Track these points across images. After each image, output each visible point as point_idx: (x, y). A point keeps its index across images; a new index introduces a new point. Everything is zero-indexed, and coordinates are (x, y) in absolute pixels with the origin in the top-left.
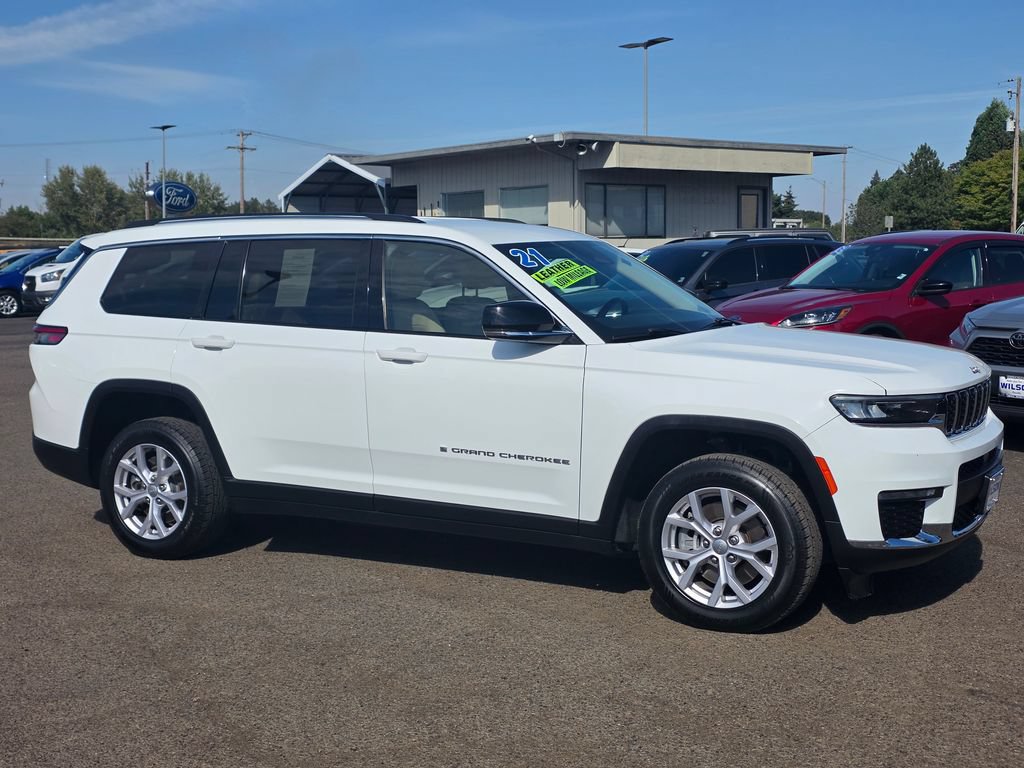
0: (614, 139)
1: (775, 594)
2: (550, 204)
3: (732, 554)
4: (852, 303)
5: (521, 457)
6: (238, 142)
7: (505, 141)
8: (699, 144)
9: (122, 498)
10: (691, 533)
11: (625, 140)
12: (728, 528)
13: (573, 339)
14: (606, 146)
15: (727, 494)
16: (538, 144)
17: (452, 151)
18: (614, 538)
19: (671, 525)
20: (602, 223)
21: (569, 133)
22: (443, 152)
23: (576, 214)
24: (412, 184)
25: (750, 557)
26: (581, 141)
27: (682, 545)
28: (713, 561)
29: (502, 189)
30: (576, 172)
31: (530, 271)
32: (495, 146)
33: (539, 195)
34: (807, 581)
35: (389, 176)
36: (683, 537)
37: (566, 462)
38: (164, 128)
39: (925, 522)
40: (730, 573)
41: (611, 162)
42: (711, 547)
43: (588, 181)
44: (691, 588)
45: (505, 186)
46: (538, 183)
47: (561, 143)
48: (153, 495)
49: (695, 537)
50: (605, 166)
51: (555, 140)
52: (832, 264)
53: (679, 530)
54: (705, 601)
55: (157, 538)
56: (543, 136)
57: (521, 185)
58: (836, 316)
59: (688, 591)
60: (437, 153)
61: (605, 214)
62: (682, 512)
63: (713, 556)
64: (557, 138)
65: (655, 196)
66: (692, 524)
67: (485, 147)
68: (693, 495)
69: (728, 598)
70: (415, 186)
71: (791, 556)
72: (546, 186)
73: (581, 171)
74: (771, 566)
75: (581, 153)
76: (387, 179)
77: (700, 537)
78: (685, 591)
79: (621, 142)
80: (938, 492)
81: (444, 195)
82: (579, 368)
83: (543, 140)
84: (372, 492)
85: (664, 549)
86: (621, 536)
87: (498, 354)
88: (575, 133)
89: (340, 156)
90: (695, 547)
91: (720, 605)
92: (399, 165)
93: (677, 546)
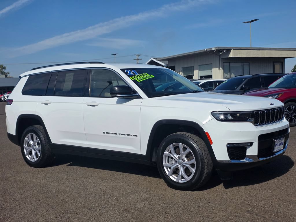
0: (231, 48)
1: (195, 178)
2: (213, 69)
3: (183, 165)
4: (283, 92)
5: (124, 135)
6: (137, 58)
7: (199, 51)
8: (259, 49)
9: (26, 149)
10: (172, 158)
11: (235, 49)
12: (182, 156)
13: (139, 97)
14: (229, 51)
15: (181, 145)
16: (208, 51)
17: (184, 55)
18: (152, 160)
19: (166, 156)
20: (229, 74)
21: (216, 47)
22: (181, 55)
23: (220, 71)
24: (174, 65)
25: (188, 166)
26: (221, 50)
27: (170, 162)
28: (178, 167)
29: (199, 65)
30: (220, 59)
31: (129, 77)
32: (196, 52)
33: (210, 67)
34: (205, 174)
35: (168, 64)
36: (170, 159)
37: (136, 136)
38: (115, 54)
39: (247, 154)
40: (182, 171)
41: (231, 56)
42: (177, 162)
43: (224, 62)
44: (172, 176)
45: (200, 64)
46: (209, 63)
47: (214, 50)
48: (33, 148)
49: (173, 159)
50: (229, 57)
51: (213, 50)
52: (282, 81)
53: (169, 157)
54: (175, 180)
55: (34, 161)
56: (209, 49)
57: (204, 64)
58: (277, 96)
59: (171, 177)
60: (180, 56)
61: (230, 72)
62: (169, 152)
63: (178, 166)
64: (213, 49)
65: (246, 65)
66: (171, 155)
67: (193, 53)
68: (171, 146)
69: (183, 179)
70: (175, 66)
71: (200, 165)
72: (212, 64)
73: (222, 59)
74: (194, 169)
75: (221, 53)
76: (167, 64)
77: (174, 159)
78: (170, 177)
79: (233, 49)
80: (251, 144)
81: (183, 68)
82: (140, 106)
83: (209, 50)
84: (87, 147)
85: (163, 163)
86: (154, 160)
87: (118, 102)
88: (218, 47)
89: (154, 58)
90: (173, 163)
91: (180, 181)
92: (170, 60)
93: (168, 163)
